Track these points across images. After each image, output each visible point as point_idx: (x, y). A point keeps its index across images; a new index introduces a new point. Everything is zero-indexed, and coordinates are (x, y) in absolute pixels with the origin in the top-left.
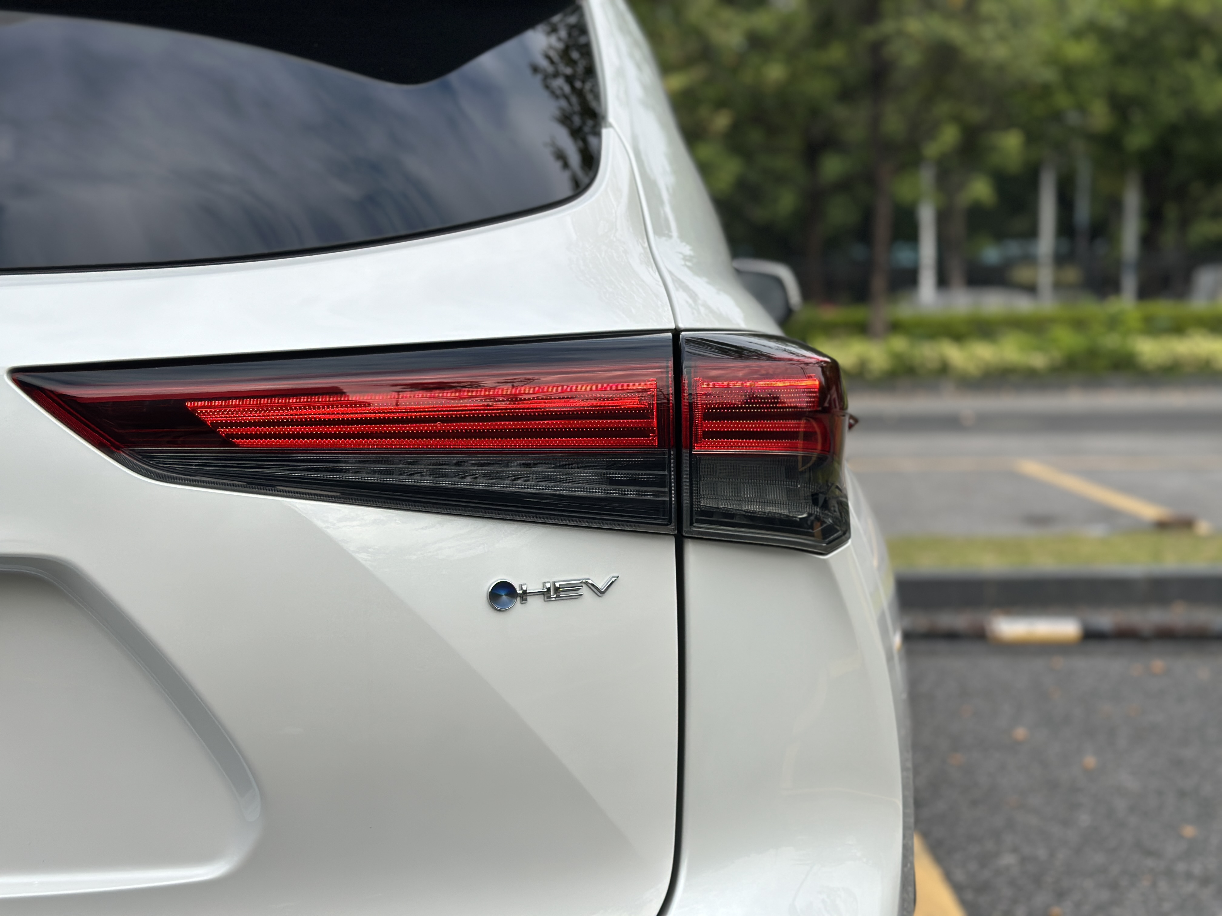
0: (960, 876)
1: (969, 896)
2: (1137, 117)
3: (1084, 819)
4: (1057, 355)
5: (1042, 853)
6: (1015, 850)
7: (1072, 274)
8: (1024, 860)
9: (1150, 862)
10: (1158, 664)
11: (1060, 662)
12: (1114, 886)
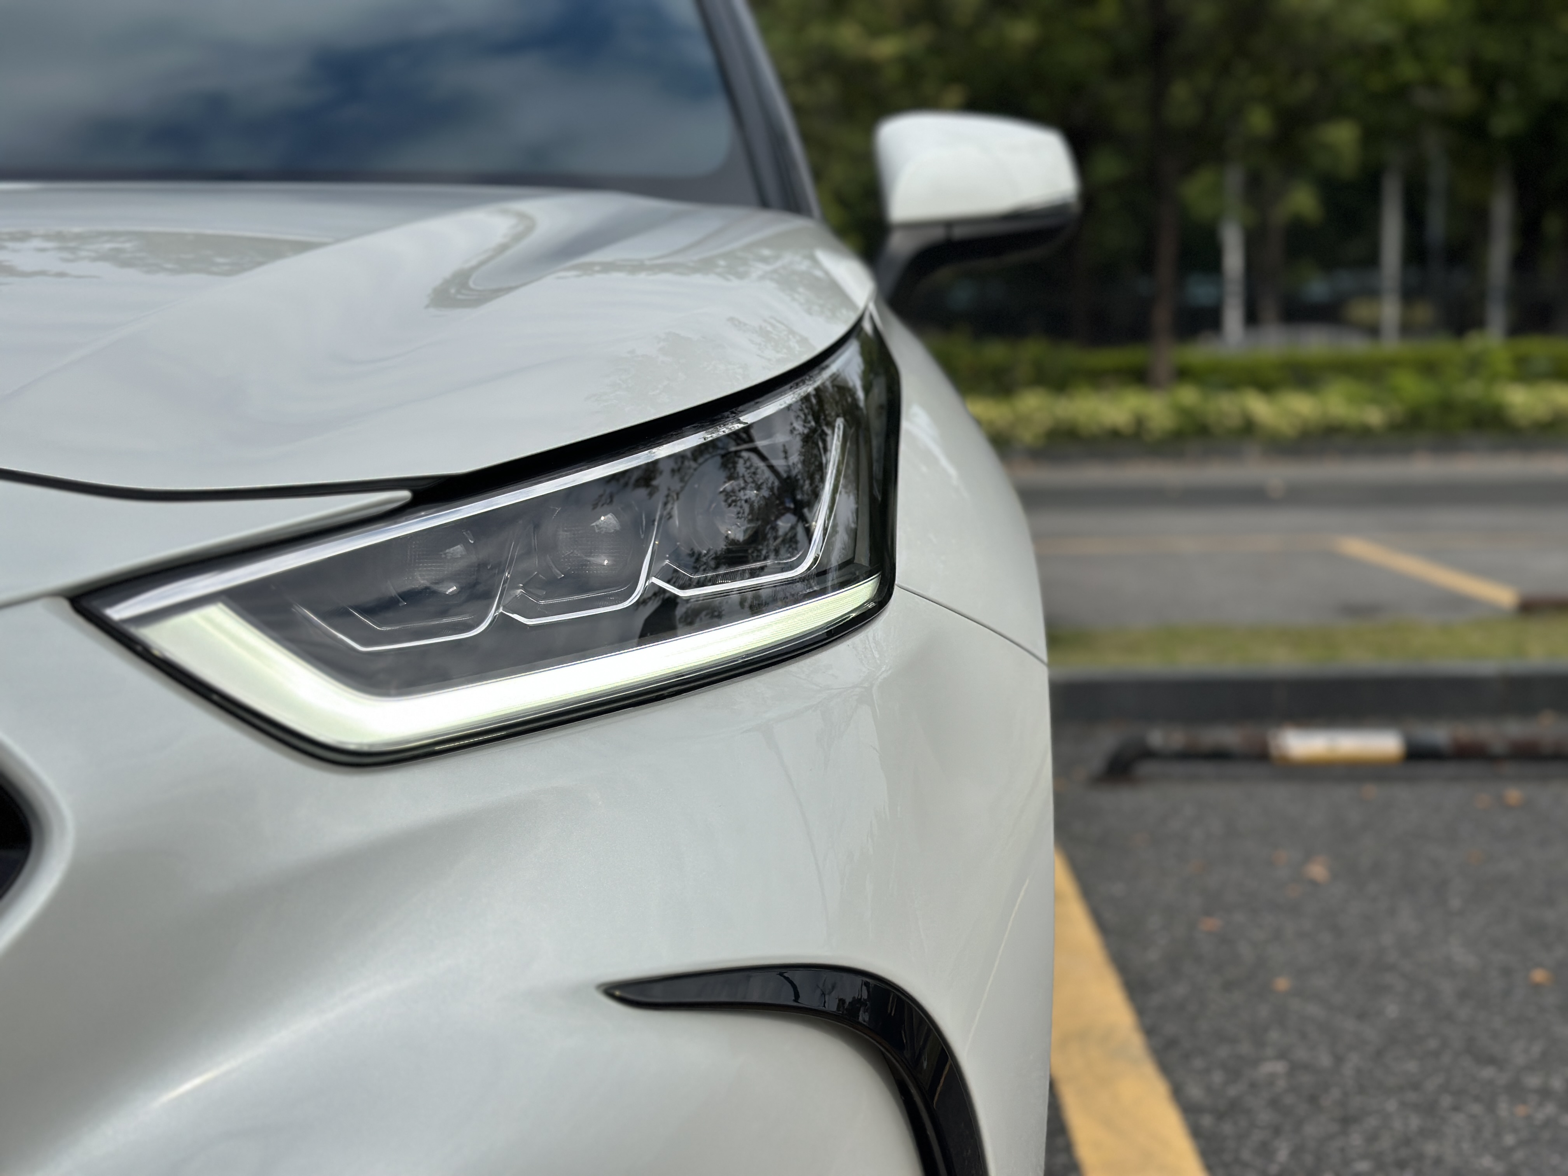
0: (1195, 1092)
1: (1207, 1121)
2: (1507, 93)
3: (1392, 1010)
4: (1398, 409)
5: (1325, 1060)
6: (1282, 1055)
7: (1424, 313)
8: (1295, 1068)
9: (1488, 1072)
10: (1514, 794)
11: (1372, 791)
12: (1429, 1109)
